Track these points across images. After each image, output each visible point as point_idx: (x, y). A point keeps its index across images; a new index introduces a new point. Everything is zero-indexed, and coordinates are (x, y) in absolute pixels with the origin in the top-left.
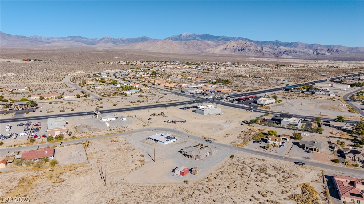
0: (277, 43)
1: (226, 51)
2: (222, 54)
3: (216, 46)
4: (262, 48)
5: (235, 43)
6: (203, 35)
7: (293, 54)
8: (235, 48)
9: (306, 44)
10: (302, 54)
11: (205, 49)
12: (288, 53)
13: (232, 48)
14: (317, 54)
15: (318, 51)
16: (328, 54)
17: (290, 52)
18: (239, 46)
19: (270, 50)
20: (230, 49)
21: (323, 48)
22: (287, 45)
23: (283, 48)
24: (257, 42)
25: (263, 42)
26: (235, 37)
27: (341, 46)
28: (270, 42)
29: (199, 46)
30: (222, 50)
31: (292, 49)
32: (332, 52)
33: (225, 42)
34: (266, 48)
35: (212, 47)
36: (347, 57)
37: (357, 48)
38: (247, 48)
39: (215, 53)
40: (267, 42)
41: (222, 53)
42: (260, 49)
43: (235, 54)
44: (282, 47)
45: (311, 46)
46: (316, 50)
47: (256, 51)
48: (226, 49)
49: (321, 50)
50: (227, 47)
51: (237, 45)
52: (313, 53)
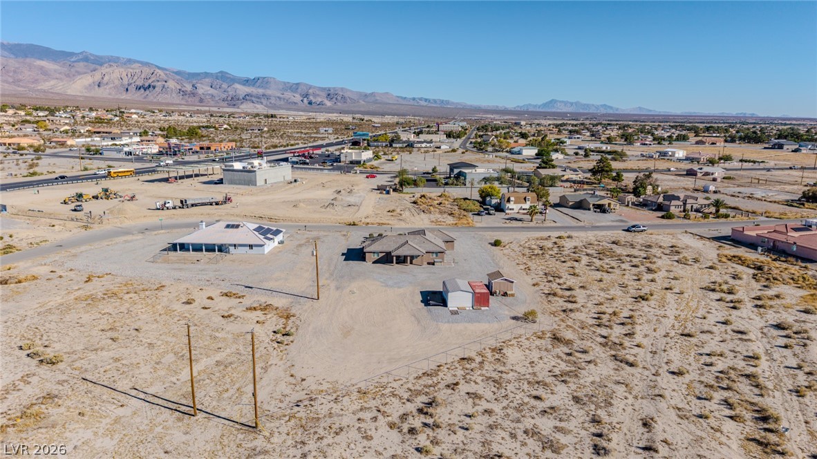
0: (223, 76)
1: (102, 88)
2: (93, 97)
3: (68, 76)
4: (193, 86)
5: (123, 70)
6: (19, 45)
7: (264, 101)
8: (126, 82)
9: (284, 83)
10: (282, 102)
11: (36, 81)
12: (253, 99)
13: (117, 82)
14: (310, 103)
15: (311, 98)
16: (328, 103)
17: (259, 98)
18: (136, 78)
19: (212, 91)
20: (112, 85)
21: (318, 92)
22: (246, 82)
23: (242, 90)
24: (178, 73)
25: (190, 73)
26: (118, 58)
27: (347, 90)
28: (208, 73)
29: (15, 72)
30: (90, 87)
31: (261, 91)
32: (334, 99)
33: (93, 66)
34: (203, 87)
35: (57, 79)
36: (362, 109)
37: (372, 94)
38: (159, 83)
39: (69, 92)
40: (202, 73)
41: (92, 94)
42: (189, 88)
43: (128, 98)
44: (237, 86)
45: (294, 88)
46: (306, 95)
47: (182, 92)
48: (101, 85)
49: (315, 95)
50: (103, 78)
51: (129, 76)
52: (302, 101)
